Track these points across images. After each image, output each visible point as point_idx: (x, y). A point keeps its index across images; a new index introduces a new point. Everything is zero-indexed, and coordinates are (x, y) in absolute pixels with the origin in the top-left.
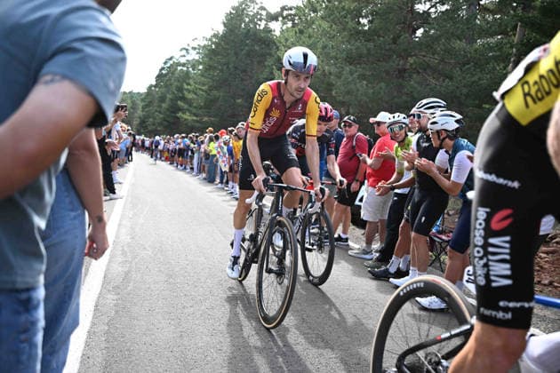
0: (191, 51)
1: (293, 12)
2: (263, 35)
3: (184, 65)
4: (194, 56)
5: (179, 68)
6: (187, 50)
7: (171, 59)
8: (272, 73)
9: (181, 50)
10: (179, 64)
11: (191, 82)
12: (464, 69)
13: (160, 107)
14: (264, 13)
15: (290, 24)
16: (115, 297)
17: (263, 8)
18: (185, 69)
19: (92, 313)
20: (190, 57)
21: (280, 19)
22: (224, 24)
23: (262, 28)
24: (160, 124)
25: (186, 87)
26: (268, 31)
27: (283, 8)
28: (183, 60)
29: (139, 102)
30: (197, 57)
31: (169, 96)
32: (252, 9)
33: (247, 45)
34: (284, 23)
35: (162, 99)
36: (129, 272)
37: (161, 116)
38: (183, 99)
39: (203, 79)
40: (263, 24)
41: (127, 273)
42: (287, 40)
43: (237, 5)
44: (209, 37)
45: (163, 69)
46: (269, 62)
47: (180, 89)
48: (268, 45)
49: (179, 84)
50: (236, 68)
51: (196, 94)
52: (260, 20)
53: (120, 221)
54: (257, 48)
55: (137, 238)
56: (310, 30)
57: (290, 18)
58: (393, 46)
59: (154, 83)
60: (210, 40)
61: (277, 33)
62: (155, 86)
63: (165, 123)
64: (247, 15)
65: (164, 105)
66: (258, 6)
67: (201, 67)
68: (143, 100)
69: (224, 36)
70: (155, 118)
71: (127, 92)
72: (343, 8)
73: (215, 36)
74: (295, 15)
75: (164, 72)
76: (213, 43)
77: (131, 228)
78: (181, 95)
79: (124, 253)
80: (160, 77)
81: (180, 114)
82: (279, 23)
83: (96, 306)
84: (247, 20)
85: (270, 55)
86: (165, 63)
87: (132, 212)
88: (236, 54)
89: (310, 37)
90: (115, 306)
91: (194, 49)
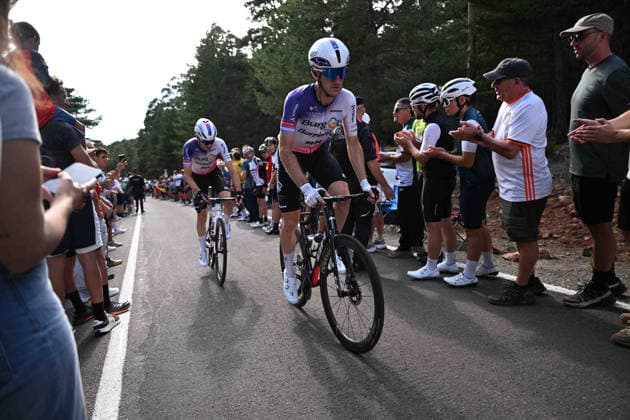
0: (172, 90)
1: (260, 34)
2: (236, 61)
3: (168, 105)
4: (176, 94)
5: (165, 109)
6: (168, 90)
7: (155, 100)
8: (253, 95)
9: (163, 91)
10: (164, 105)
11: (179, 119)
12: (430, 55)
13: (155, 148)
14: (233, 40)
15: (260, 46)
16: (142, 358)
17: (231, 36)
18: (170, 108)
19: (121, 383)
20: (172, 97)
21: (250, 42)
22: (197, 57)
23: (234, 54)
24: (159, 165)
25: (174, 124)
26: (241, 56)
27: (251, 32)
28: (166, 100)
29: (133, 148)
30: (179, 95)
31: (161, 137)
32: (222, 39)
33: (223, 74)
34: (254, 46)
35: (155, 141)
36: (153, 325)
37: (158, 157)
38: (175, 137)
39: (190, 114)
40: (234, 51)
41: (152, 327)
42: (260, 61)
43: (205, 37)
44: (186, 73)
45: (149, 112)
46: (249, 85)
47: (170, 128)
48: (243, 70)
49: (167, 124)
50: (219, 98)
51: (185, 130)
52: (231, 47)
53: (136, 271)
54: (234, 75)
55: (156, 285)
56: (280, 47)
57: (259, 40)
58: (360, 47)
59: (144, 127)
60: (188, 75)
61: (250, 56)
62: (146, 130)
63: (164, 163)
64: (218, 45)
65: (158, 147)
66: (225, 36)
67: (185, 104)
68: (136, 146)
69: (201, 68)
70: (152, 161)
71: (120, 140)
72: (307, 20)
73: (191, 71)
74: (263, 37)
75: (151, 115)
76: (191, 78)
77: (148, 275)
78: (171, 133)
79: (145, 305)
80: (147, 121)
81: (175, 152)
82: (250, 47)
83: (124, 373)
84: (219, 50)
85: (248, 78)
86: (150, 106)
87: (146, 259)
88: (216, 84)
89: (281, 54)
90: (144, 367)
91: (175, 87)
